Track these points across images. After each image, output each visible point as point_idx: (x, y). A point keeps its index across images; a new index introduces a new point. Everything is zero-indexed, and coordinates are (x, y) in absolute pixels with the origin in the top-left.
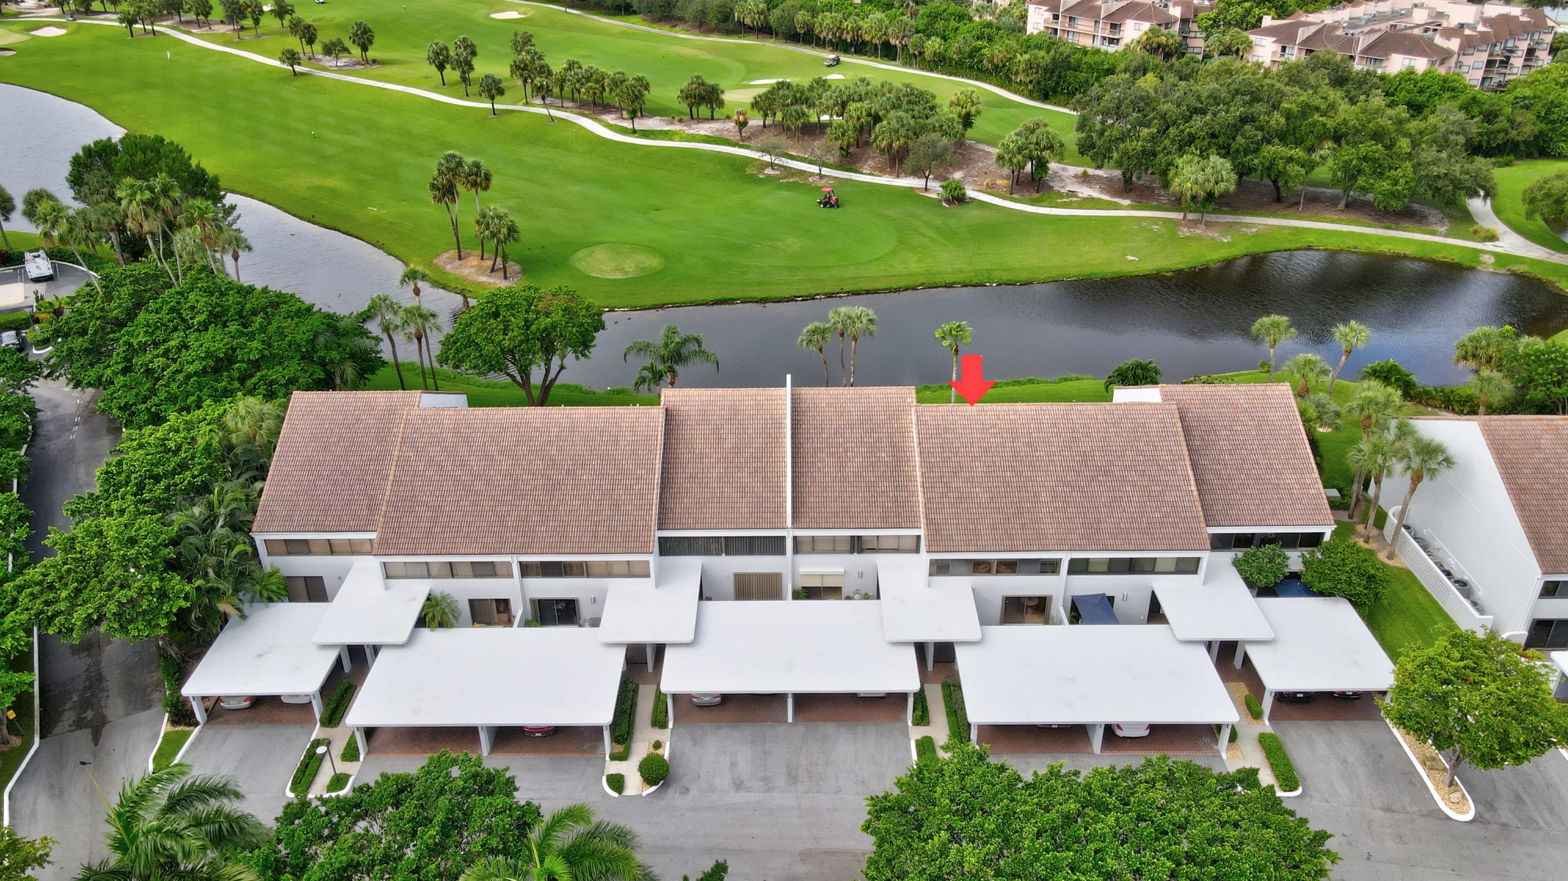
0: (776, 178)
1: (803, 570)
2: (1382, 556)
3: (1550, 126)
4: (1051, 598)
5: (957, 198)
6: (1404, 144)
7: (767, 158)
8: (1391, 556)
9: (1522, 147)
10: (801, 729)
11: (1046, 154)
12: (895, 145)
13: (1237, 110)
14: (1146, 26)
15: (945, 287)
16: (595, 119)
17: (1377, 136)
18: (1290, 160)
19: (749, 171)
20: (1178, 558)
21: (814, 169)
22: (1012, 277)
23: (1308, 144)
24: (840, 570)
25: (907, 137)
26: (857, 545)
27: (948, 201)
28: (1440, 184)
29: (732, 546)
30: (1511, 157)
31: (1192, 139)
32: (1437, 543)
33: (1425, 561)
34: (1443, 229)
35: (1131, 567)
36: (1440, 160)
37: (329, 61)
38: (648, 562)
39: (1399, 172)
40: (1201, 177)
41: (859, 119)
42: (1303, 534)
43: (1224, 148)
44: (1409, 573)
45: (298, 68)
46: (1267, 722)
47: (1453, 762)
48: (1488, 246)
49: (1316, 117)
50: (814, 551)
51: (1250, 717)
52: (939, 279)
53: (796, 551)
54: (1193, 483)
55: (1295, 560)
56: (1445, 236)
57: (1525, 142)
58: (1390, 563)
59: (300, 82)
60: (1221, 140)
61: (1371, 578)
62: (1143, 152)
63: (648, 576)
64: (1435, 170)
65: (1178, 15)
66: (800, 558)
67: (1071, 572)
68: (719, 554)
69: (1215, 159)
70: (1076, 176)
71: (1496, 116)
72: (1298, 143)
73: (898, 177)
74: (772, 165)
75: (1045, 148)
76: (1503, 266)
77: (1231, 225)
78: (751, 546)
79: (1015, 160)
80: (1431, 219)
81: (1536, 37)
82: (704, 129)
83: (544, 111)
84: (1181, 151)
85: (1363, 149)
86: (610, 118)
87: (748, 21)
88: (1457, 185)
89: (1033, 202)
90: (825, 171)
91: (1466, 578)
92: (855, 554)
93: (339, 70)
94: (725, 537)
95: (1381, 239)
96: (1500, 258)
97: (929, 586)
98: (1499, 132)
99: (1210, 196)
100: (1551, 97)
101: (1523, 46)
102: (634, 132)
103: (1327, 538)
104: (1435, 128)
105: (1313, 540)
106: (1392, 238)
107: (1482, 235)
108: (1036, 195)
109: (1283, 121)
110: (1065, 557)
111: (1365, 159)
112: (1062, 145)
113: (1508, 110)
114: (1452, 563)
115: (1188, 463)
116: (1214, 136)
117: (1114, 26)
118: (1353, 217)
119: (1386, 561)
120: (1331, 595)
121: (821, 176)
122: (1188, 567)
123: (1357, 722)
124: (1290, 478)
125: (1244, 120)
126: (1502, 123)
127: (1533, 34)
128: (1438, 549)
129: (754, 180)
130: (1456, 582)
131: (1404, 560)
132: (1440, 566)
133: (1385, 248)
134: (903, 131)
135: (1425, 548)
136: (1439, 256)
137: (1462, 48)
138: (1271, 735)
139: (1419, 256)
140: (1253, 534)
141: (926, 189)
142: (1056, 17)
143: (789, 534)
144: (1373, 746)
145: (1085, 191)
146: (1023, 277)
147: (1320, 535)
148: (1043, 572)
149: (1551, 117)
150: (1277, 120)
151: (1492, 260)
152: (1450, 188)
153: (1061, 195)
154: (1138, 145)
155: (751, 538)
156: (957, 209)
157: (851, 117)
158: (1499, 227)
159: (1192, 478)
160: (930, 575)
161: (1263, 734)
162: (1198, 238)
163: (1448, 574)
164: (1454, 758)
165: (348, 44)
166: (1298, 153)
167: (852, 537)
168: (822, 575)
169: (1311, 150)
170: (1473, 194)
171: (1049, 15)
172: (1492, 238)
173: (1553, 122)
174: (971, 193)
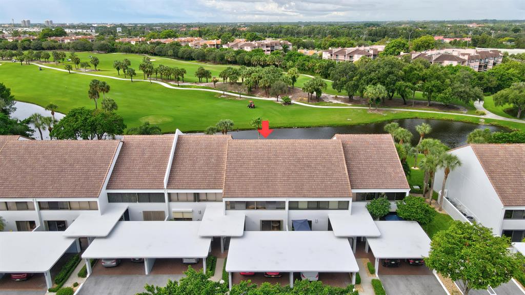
0: (225, 98)
1: (174, 209)
2: (437, 210)
3: (502, 82)
4: (282, 221)
5: (288, 103)
6: (448, 81)
7: (222, 92)
8: (440, 210)
9: (493, 89)
10: (151, 277)
11: (320, 87)
12: (267, 85)
13: (387, 69)
14: (361, 56)
15: (278, 128)
16: (167, 83)
17: (438, 78)
18: (407, 86)
19: (215, 96)
20: (339, 201)
21: (239, 95)
22: (303, 125)
23: (413, 81)
24: (190, 210)
25: (270, 82)
26: (197, 198)
27: (284, 104)
28: (462, 95)
29: (141, 198)
30: (490, 93)
31: (371, 80)
32: (460, 203)
33: (455, 210)
34: (465, 112)
35: (318, 206)
36: (462, 86)
37: (83, 69)
38: (96, 202)
39: (447, 91)
40: (374, 92)
41: (255, 78)
42: (397, 193)
43: (383, 83)
44: (448, 216)
45: (71, 71)
46: (377, 276)
47: (465, 291)
48: (483, 117)
49: (415, 72)
50: (178, 200)
51: (369, 273)
52: (275, 126)
53: (170, 200)
54: (346, 170)
55: (394, 206)
56: (466, 114)
57: (494, 88)
58: (440, 212)
59: (71, 75)
60: (381, 80)
61: (427, 211)
62: (354, 85)
63: (97, 209)
64: (460, 90)
65: (372, 53)
66: (172, 204)
67: (290, 208)
68: (135, 201)
69: (379, 85)
70: (333, 98)
71: (483, 78)
72: (409, 81)
73: (268, 97)
74: (224, 94)
75: (320, 85)
76: (488, 123)
77: (387, 111)
78: (149, 198)
79: (309, 89)
80: (461, 109)
81: (496, 59)
82: (203, 85)
83: (149, 81)
84: (368, 84)
85: (433, 83)
86: (172, 83)
87: (229, 59)
88: (469, 96)
89: (316, 105)
90: (242, 96)
91: (472, 216)
92: (197, 202)
93: (86, 72)
94: (138, 193)
95: (443, 114)
96: (487, 120)
97: (226, 214)
98: (484, 84)
99: (378, 99)
100: (502, 73)
101: (492, 61)
102: (179, 86)
103: (407, 195)
104: (459, 76)
105: (401, 196)
106: (447, 114)
107: (480, 113)
108: (317, 103)
109: (403, 73)
110: (287, 200)
111: (434, 86)
112: (326, 84)
113: (487, 77)
114: (467, 211)
115: (345, 162)
116: (379, 79)
117: (350, 57)
118: (432, 108)
119: (438, 211)
120: (410, 220)
121: (240, 97)
122: (343, 206)
123: (421, 276)
124: (390, 170)
125: (389, 73)
126: (485, 80)
127: (495, 58)
128: (460, 206)
129: (217, 99)
130: (468, 217)
131: (446, 211)
132: (462, 213)
133: (444, 118)
134: (269, 81)
135: (455, 205)
136: (464, 120)
137: (469, 59)
138: (377, 280)
139: (457, 120)
140: (375, 193)
141: (277, 101)
142: (331, 55)
143: (166, 192)
144: (428, 286)
145: (335, 102)
146: (308, 125)
147: (405, 193)
148: (278, 208)
149: (503, 79)
150: (401, 73)
151: (484, 121)
152: (466, 96)
153: (327, 103)
154: (352, 83)
155: (149, 194)
156: (287, 106)
157: (252, 78)
158: (486, 111)
159: (346, 168)
160: (226, 209)
161: (374, 280)
162: (375, 114)
163: (465, 215)
164: (465, 289)
165: (90, 64)
166: (410, 84)
167: (195, 194)
168: (183, 212)
169: (414, 84)
170: (475, 100)
171: (329, 55)
172: (484, 114)
173: (504, 81)
174: (293, 102)
